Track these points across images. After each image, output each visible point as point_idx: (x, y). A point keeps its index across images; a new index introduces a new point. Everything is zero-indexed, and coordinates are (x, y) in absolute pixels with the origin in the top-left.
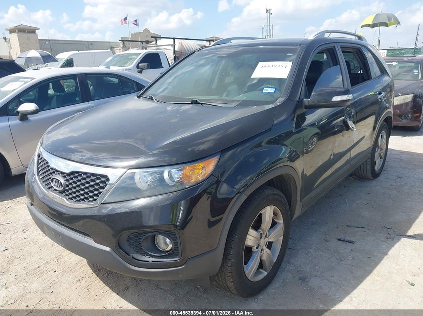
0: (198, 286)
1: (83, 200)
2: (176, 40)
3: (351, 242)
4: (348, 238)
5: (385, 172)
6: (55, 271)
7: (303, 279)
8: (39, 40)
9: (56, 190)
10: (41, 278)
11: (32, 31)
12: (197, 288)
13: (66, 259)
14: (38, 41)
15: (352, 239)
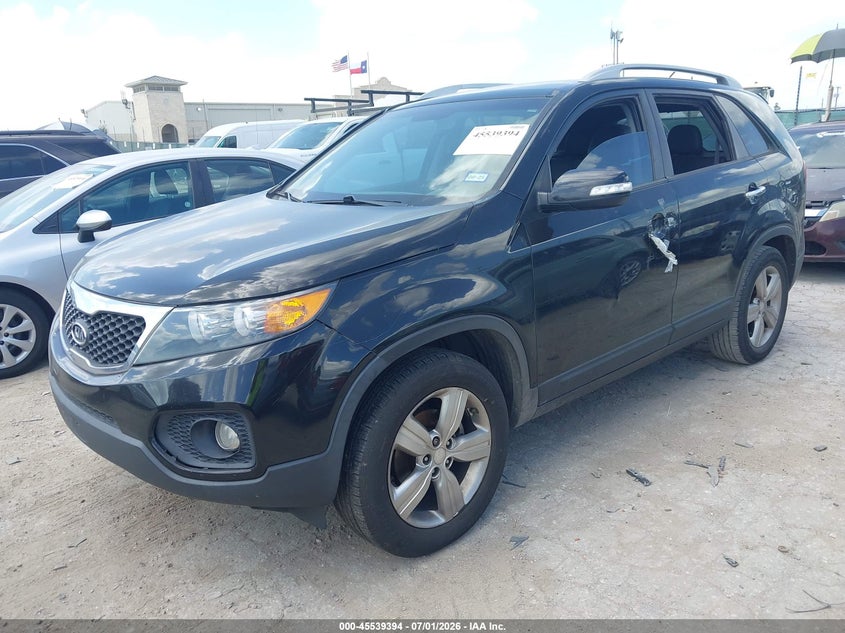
0: (318, 541)
1: (111, 360)
2: (411, 96)
3: (642, 480)
4: (641, 473)
5: (780, 353)
6: (83, 501)
7: (519, 541)
8: (185, 104)
9: (78, 345)
10: (55, 512)
11: (174, 87)
12: (316, 543)
13: (109, 482)
14: (183, 106)
15: (648, 476)
